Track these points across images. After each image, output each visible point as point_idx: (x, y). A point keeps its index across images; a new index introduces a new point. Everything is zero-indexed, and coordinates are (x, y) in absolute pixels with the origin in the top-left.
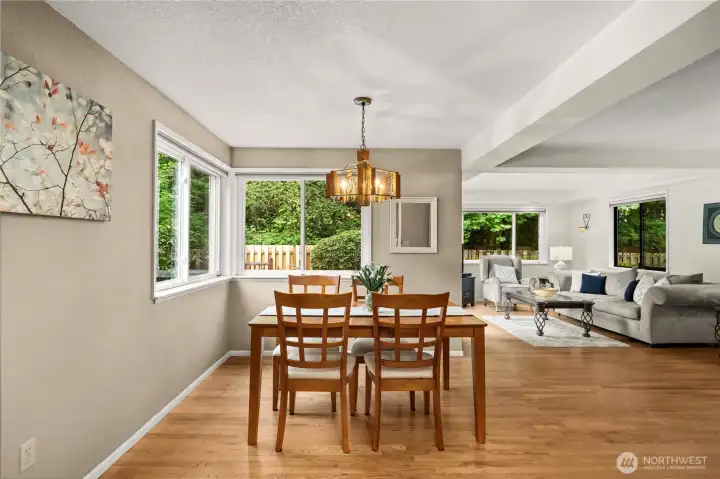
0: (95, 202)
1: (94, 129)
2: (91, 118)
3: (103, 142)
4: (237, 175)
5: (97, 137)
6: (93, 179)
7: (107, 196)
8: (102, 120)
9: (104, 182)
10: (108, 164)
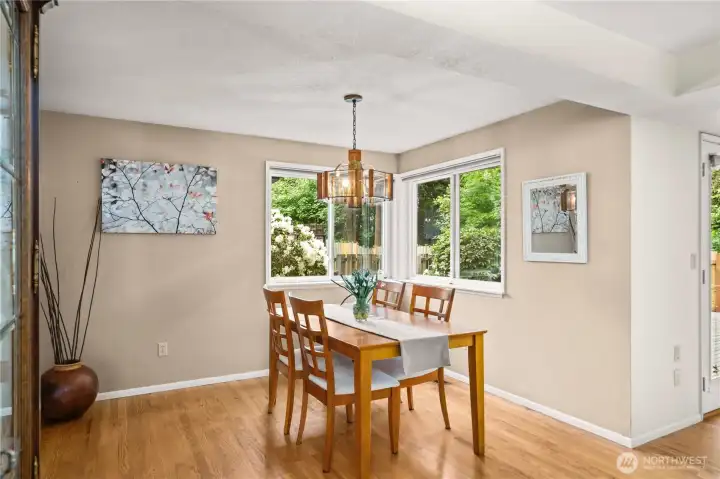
0: (204, 224)
1: (200, 183)
2: (198, 177)
3: (208, 188)
4: (404, 180)
5: (204, 186)
6: (201, 210)
7: (213, 219)
8: (207, 175)
9: (210, 211)
10: (214, 200)
